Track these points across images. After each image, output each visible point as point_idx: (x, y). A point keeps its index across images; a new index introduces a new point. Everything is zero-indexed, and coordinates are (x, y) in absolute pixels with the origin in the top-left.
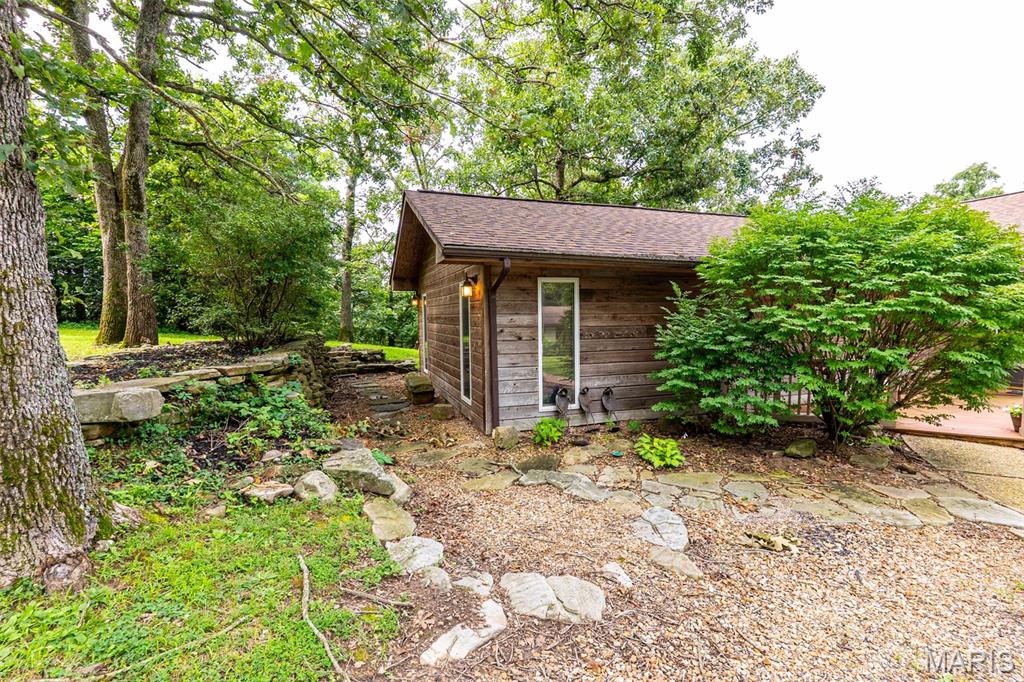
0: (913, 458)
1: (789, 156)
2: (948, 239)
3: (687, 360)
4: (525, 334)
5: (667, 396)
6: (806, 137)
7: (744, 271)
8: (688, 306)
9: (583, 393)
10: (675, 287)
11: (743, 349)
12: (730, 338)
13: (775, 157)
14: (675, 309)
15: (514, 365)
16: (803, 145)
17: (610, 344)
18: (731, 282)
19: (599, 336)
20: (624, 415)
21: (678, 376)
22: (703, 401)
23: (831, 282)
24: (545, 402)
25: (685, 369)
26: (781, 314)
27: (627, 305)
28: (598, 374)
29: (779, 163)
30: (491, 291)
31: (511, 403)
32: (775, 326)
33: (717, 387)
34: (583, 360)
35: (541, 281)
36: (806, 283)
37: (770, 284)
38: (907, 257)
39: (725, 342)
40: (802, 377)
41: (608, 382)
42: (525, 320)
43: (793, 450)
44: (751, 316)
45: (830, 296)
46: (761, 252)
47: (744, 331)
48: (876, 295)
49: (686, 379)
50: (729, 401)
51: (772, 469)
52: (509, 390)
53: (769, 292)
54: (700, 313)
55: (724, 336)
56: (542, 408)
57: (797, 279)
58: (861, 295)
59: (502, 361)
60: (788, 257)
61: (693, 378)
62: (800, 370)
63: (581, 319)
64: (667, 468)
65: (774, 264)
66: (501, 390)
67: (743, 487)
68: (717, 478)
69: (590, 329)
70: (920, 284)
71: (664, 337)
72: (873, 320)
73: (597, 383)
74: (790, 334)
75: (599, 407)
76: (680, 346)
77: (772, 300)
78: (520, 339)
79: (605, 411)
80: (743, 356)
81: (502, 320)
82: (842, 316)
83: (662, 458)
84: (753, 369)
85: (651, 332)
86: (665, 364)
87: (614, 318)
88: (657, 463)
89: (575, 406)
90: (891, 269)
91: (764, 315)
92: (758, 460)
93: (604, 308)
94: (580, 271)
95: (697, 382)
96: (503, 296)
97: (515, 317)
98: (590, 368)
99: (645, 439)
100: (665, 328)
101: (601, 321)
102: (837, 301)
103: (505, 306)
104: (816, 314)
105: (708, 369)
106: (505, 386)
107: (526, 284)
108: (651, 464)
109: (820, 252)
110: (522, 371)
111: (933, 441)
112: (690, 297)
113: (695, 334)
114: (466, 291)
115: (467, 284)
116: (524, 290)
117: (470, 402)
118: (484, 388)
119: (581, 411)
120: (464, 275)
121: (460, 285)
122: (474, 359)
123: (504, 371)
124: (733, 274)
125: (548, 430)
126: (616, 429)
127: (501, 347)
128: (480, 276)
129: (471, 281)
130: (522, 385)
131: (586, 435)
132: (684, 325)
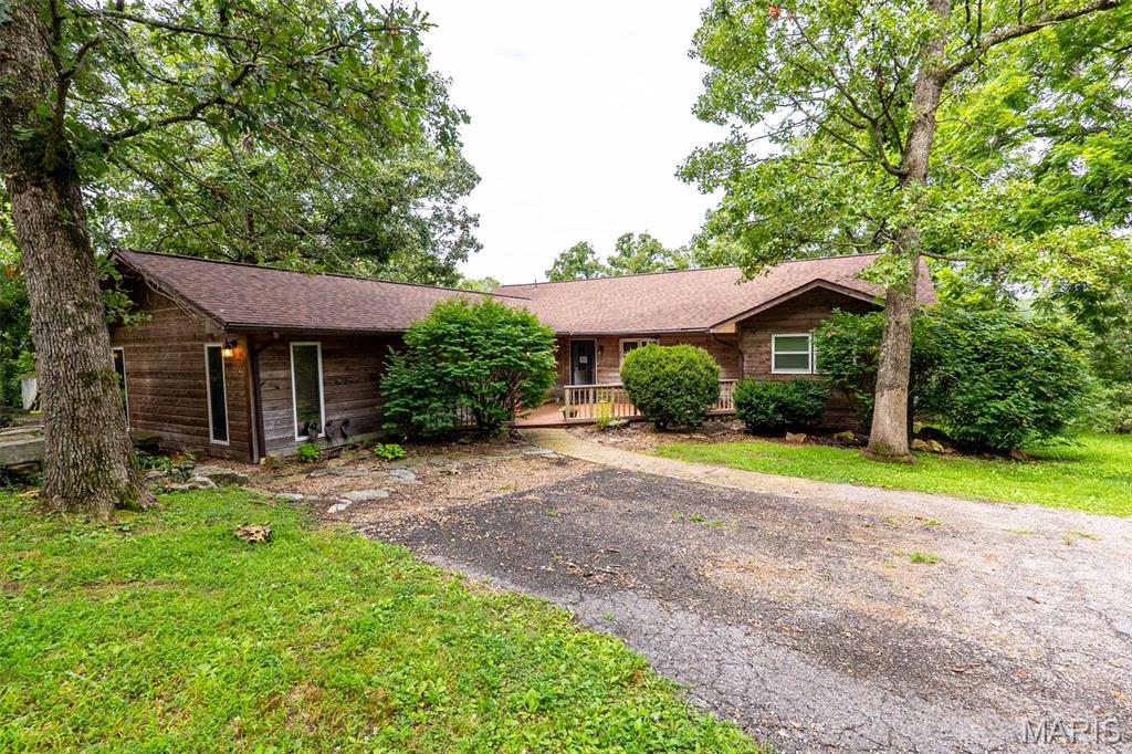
0: (520, 438)
1: (459, 227)
2: (517, 331)
3: (402, 394)
4: (282, 385)
5: (389, 420)
6: (470, 214)
7: (432, 342)
8: (400, 362)
9: (328, 424)
10: (390, 349)
11: (433, 387)
12: (427, 381)
13: (449, 225)
14: (391, 363)
15: (274, 408)
16: (468, 219)
17: (345, 388)
18: (425, 348)
19: (337, 383)
20: (358, 438)
21: (397, 405)
22: (414, 418)
23: (474, 349)
24: (300, 435)
25: (401, 401)
26: (451, 368)
27: (355, 360)
28: (337, 410)
29: (452, 231)
30: (253, 354)
31: (274, 437)
32: (449, 373)
33: (420, 410)
34: (326, 401)
35: (292, 344)
36: (461, 351)
37: (445, 350)
38: (502, 339)
39: (423, 383)
40: (464, 400)
41: (345, 415)
42: (282, 374)
43: (462, 440)
44: (437, 368)
45: (473, 357)
46: (440, 332)
47: (433, 376)
48: (492, 357)
49: (402, 406)
50: (428, 417)
51: (452, 451)
52: (271, 427)
53: (445, 355)
54: (408, 366)
55: (423, 379)
56: (298, 439)
57: (457, 349)
58: (486, 357)
59: (265, 405)
60: (453, 337)
61: (406, 405)
62: (462, 396)
63: (324, 372)
64: (396, 459)
65: (447, 339)
66: (265, 428)
67: (436, 460)
68: (424, 459)
69: (331, 378)
70: (508, 352)
71: (386, 382)
72: (490, 368)
73: (337, 417)
74: (456, 377)
75: (339, 434)
76: (397, 387)
77: (446, 359)
78: (278, 388)
79: (345, 436)
80: (433, 390)
81: (263, 375)
82: (478, 367)
83: (393, 454)
84: (440, 397)
85: (375, 378)
86: (388, 399)
87: (347, 369)
88: (390, 457)
89: (322, 435)
90: (496, 344)
91: (443, 368)
92: (444, 448)
93: (341, 363)
94: (322, 337)
95: (409, 408)
96: (263, 358)
97: (274, 372)
98: (330, 406)
99: (380, 446)
100: (386, 375)
101: (340, 372)
102: (476, 360)
103: (265, 364)
104: (467, 367)
105: (415, 400)
106: (268, 425)
107: (281, 348)
108: (387, 458)
109: (467, 334)
110: (282, 412)
111: (530, 430)
112: (400, 355)
113: (406, 379)
114: (227, 353)
115: (227, 347)
116: (279, 352)
117: (227, 443)
118: (250, 427)
119: (328, 438)
120: (212, 338)
121: (207, 345)
122: (232, 407)
123: (267, 414)
124: (425, 343)
125: (310, 451)
126: (354, 447)
127: (264, 395)
128: (242, 342)
129: (231, 345)
130: (281, 424)
131: (334, 454)
132: (399, 373)
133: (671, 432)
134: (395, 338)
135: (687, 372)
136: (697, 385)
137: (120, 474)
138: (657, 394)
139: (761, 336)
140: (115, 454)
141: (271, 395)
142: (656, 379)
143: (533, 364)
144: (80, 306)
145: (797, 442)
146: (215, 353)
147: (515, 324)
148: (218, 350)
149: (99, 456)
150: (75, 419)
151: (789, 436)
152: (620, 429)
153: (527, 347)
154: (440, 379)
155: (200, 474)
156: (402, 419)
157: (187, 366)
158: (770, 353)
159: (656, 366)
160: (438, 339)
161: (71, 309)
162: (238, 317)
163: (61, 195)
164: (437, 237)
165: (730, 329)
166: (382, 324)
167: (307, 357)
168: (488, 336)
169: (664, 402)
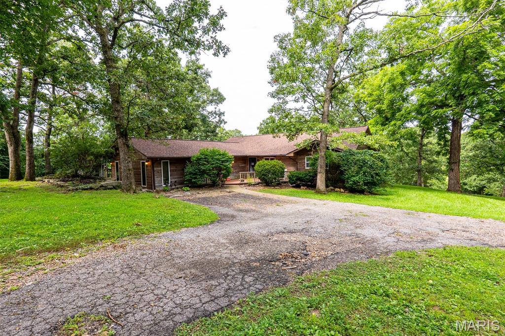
0: (223, 187)
1: (218, 116)
2: (220, 157)
3: (190, 174)
4: (159, 171)
5: (186, 181)
6: (222, 111)
8: (190, 165)
9: (171, 182)
10: (187, 162)
11: (198, 172)
13: (214, 115)
14: (187, 166)
15: (158, 177)
17: (175, 173)
20: (179, 186)
22: (193, 180)
23: (208, 162)
24: (164, 184)
25: (189, 176)
27: (178, 165)
28: (174, 178)
29: (215, 117)
30: (153, 164)
31: (157, 185)
33: (194, 178)
34: (170, 176)
35: (162, 161)
38: (216, 159)
39: (195, 171)
41: (175, 180)
42: (160, 169)
44: (199, 167)
45: (208, 164)
48: (213, 164)
50: (196, 180)
54: (191, 167)
56: (163, 186)
57: (204, 162)
58: (211, 164)
59: (155, 177)
60: (203, 159)
61: (191, 177)
63: (170, 168)
64: (187, 191)
66: (156, 182)
69: (172, 170)
70: (217, 163)
71: (186, 171)
72: (212, 167)
73: (173, 180)
74: (203, 170)
77: (201, 165)
79: (175, 185)
81: (155, 169)
82: (209, 167)
83: (187, 189)
84: (200, 175)
85: (183, 170)
86: (186, 175)
87: (176, 167)
89: (169, 185)
90: (214, 161)
93: (174, 166)
94: (170, 159)
96: (155, 165)
98: (172, 177)
99: (184, 188)
101: (174, 168)
104: (206, 167)
105: (193, 176)
109: (207, 158)
110: (159, 179)
113: (191, 170)
114: (147, 163)
115: (146, 162)
116: (159, 163)
117: (146, 186)
118: (152, 182)
119: (171, 186)
120: (143, 160)
121: (141, 161)
122: (147, 177)
123: (156, 179)
124: (196, 161)
125: (166, 188)
126: (178, 188)
127: (155, 174)
128: (150, 161)
129: (147, 161)
130: (159, 181)
131: (173, 189)
132: (189, 169)
133: (270, 186)
134: (189, 159)
135: (272, 168)
136: (275, 172)
137: (134, 187)
138: (263, 175)
139: (302, 157)
140: (133, 183)
141: (157, 174)
142: (263, 170)
143: (225, 166)
144: (128, 157)
145: (303, 189)
146: (143, 163)
147: (220, 155)
148: (144, 162)
149: (131, 183)
150: (128, 177)
151: (302, 187)
152: (254, 185)
153: (223, 162)
154: (199, 170)
155: (144, 190)
156: (190, 181)
157: (136, 166)
158: (305, 162)
159: (263, 167)
160: (200, 159)
161: (127, 158)
162: (150, 155)
163: (126, 138)
164: (210, 119)
165: (292, 155)
166: (185, 155)
167: (166, 164)
168: (212, 158)
169: (265, 177)
